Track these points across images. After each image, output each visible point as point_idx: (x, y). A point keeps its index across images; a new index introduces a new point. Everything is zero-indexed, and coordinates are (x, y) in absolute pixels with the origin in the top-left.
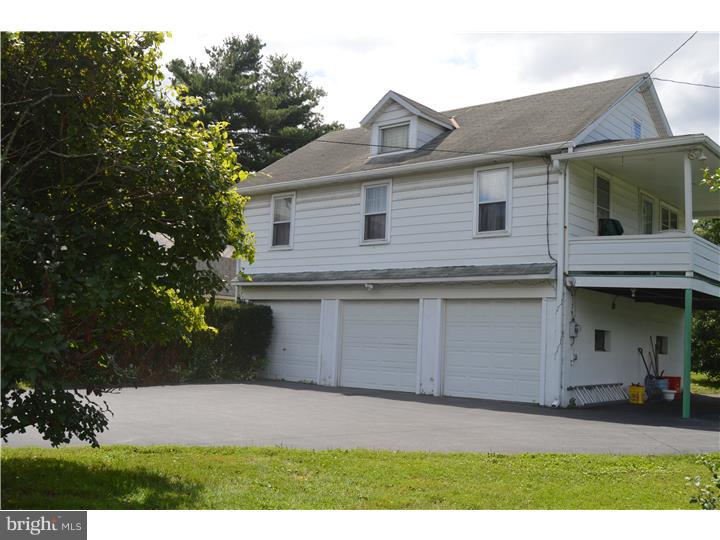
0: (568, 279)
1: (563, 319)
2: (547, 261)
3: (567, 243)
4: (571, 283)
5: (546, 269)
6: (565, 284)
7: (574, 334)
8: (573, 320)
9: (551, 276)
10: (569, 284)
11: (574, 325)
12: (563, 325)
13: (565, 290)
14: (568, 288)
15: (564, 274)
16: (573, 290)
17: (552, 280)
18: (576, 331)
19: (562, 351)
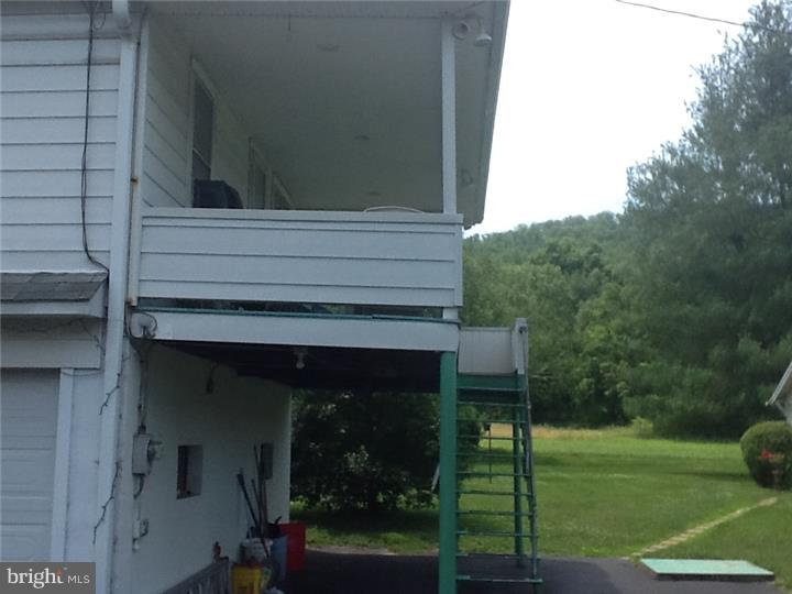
0: (137, 318)
1: (119, 425)
2: (80, 268)
3: (137, 222)
4: (145, 328)
5: (79, 289)
6: (127, 333)
7: (143, 467)
8: (142, 428)
9: (92, 309)
10: (138, 333)
11: (144, 441)
12: (118, 445)
13: (128, 350)
14: (134, 342)
15: (128, 303)
16: (146, 349)
17: (96, 320)
18: (150, 457)
19: (115, 518)
